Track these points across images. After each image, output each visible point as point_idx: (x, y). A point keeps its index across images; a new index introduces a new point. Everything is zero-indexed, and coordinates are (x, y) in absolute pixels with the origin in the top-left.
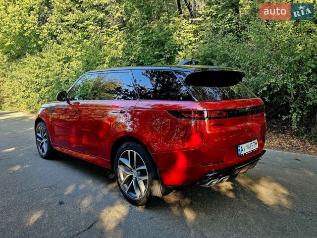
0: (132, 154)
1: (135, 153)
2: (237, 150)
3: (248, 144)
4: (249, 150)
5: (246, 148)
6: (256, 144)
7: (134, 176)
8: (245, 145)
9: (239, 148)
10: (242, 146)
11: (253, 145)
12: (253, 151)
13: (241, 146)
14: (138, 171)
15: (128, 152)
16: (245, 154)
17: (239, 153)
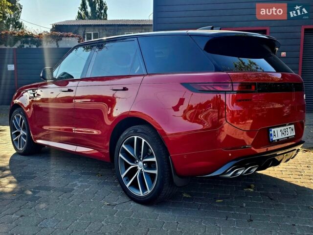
0: (139, 141)
1: (144, 140)
2: (268, 135)
3: (282, 128)
4: (283, 136)
5: (280, 133)
6: (292, 130)
7: (139, 169)
8: (279, 129)
9: (271, 133)
10: (275, 130)
11: (289, 131)
12: (288, 137)
13: (273, 130)
14: (144, 162)
15: (134, 138)
16: (278, 140)
17: (271, 138)
